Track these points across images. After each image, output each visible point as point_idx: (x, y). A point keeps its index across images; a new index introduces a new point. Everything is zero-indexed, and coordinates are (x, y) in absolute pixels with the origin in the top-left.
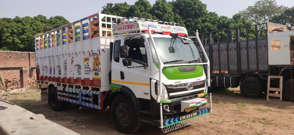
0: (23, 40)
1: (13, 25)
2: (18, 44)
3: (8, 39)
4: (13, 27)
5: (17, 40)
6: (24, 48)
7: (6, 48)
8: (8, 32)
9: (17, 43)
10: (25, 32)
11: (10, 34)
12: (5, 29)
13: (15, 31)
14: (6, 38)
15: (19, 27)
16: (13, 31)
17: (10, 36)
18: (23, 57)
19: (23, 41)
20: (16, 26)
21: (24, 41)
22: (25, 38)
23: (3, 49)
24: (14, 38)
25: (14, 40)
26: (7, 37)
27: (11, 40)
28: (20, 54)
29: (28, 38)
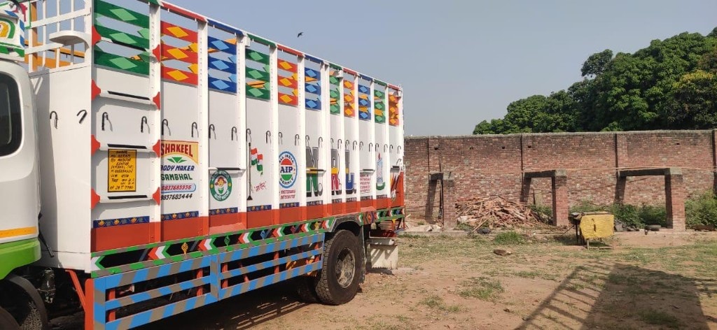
0: (652, 99)
1: (630, 66)
2: (640, 112)
3: (619, 103)
4: (629, 70)
5: (639, 102)
6: (657, 119)
7: (615, 123)
8: (619, 85)
9: (638, 109)
10: (661, 78)
11: (623, 89)
12: (614, 80)
13: (635, 78)
14: (615, 100)
15: (645, 67)
16: (629, 79)
17: (624, 94)
18: (503, 148)
19: (652, 102)
20: (637, 66)
21: (656, 101)
22: (659, 95)
23: (610, 128)
24: (633, 98)
25: (631, 102)
26: (618, 97)
27: (627, 104)
28: (497, 140)
29: (665, 92)
